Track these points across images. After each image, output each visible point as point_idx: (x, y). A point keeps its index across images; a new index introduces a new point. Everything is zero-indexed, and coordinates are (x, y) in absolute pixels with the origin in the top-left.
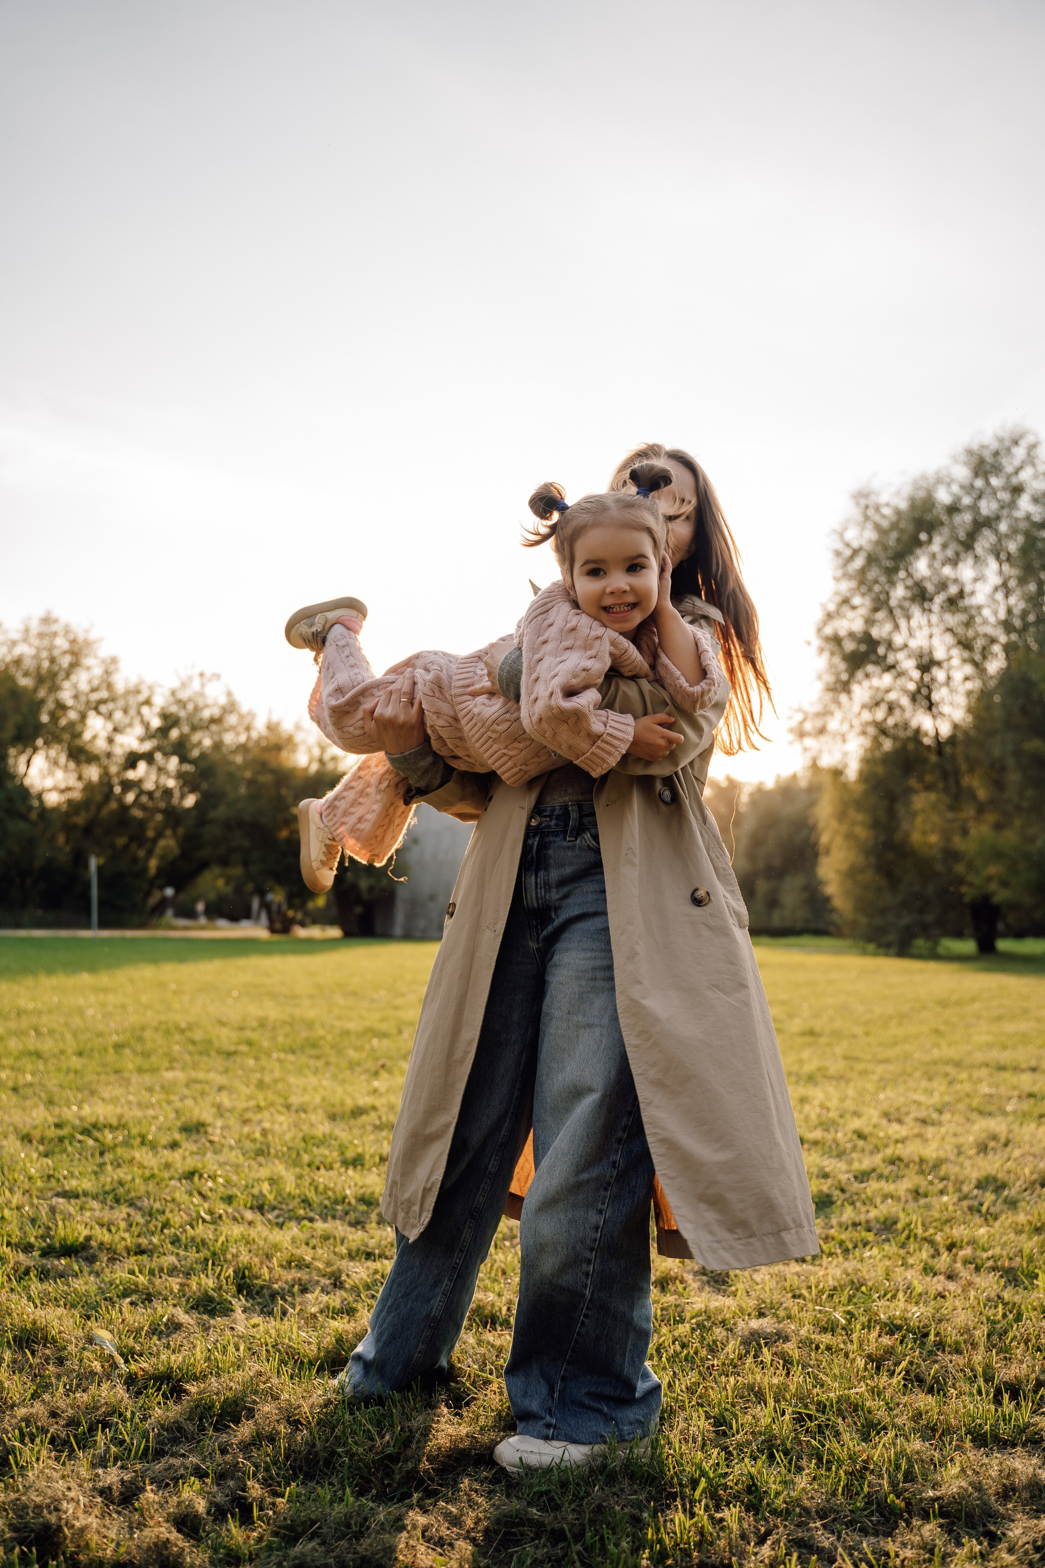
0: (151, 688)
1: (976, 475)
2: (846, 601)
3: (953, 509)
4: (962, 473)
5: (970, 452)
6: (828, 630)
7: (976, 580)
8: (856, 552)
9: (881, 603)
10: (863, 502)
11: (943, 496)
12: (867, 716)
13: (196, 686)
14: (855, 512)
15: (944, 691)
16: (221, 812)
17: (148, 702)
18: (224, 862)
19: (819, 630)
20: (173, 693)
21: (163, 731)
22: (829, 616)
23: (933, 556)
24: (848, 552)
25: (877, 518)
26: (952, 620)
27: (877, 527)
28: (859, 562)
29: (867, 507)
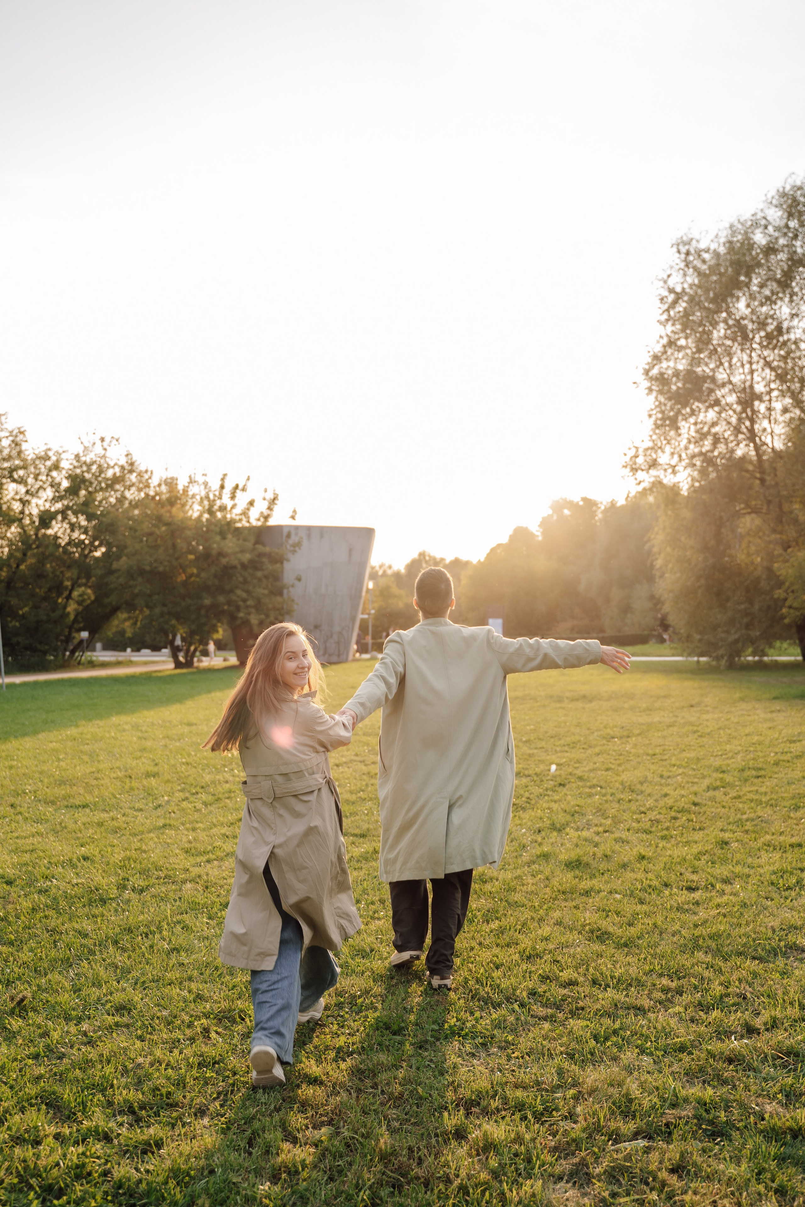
0: (58, 453)
1: (790, 215)
2: (671, 343)
3: (770, 250)
4: (776, 215)
5: (784, 195)
6: (655, 371)
7: (793, 316)
8: (678, 297)
9: (704, 341)
10: (683, 250)
11: (760, 238)
12: (693, 449)
13: (98, 449)
14: (677, 260)
15: (765, 423)
16: (123, 563)
17: (56, 467)
18: (130, 606)
19: (647, 372)
20: (77, 457)
21: (73, 491)
22: (656, 358)
23: (752, 297)
24: (671, 297)
25: (698, 263)
26: (771, 355)
27: (700, 273)
28: (682, 306)
29: (688, 253)
